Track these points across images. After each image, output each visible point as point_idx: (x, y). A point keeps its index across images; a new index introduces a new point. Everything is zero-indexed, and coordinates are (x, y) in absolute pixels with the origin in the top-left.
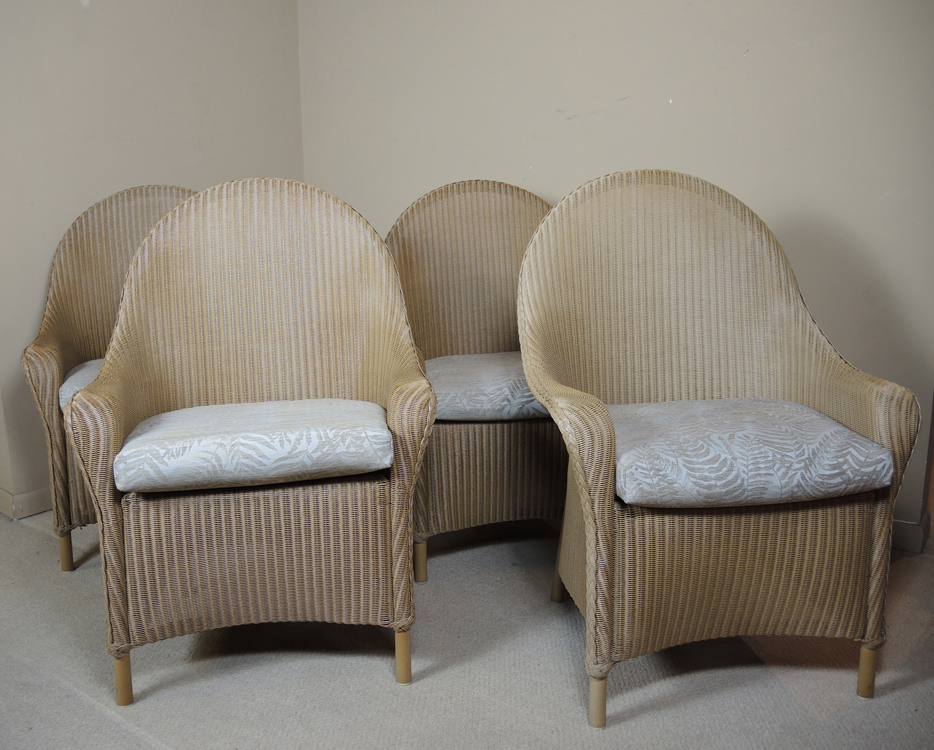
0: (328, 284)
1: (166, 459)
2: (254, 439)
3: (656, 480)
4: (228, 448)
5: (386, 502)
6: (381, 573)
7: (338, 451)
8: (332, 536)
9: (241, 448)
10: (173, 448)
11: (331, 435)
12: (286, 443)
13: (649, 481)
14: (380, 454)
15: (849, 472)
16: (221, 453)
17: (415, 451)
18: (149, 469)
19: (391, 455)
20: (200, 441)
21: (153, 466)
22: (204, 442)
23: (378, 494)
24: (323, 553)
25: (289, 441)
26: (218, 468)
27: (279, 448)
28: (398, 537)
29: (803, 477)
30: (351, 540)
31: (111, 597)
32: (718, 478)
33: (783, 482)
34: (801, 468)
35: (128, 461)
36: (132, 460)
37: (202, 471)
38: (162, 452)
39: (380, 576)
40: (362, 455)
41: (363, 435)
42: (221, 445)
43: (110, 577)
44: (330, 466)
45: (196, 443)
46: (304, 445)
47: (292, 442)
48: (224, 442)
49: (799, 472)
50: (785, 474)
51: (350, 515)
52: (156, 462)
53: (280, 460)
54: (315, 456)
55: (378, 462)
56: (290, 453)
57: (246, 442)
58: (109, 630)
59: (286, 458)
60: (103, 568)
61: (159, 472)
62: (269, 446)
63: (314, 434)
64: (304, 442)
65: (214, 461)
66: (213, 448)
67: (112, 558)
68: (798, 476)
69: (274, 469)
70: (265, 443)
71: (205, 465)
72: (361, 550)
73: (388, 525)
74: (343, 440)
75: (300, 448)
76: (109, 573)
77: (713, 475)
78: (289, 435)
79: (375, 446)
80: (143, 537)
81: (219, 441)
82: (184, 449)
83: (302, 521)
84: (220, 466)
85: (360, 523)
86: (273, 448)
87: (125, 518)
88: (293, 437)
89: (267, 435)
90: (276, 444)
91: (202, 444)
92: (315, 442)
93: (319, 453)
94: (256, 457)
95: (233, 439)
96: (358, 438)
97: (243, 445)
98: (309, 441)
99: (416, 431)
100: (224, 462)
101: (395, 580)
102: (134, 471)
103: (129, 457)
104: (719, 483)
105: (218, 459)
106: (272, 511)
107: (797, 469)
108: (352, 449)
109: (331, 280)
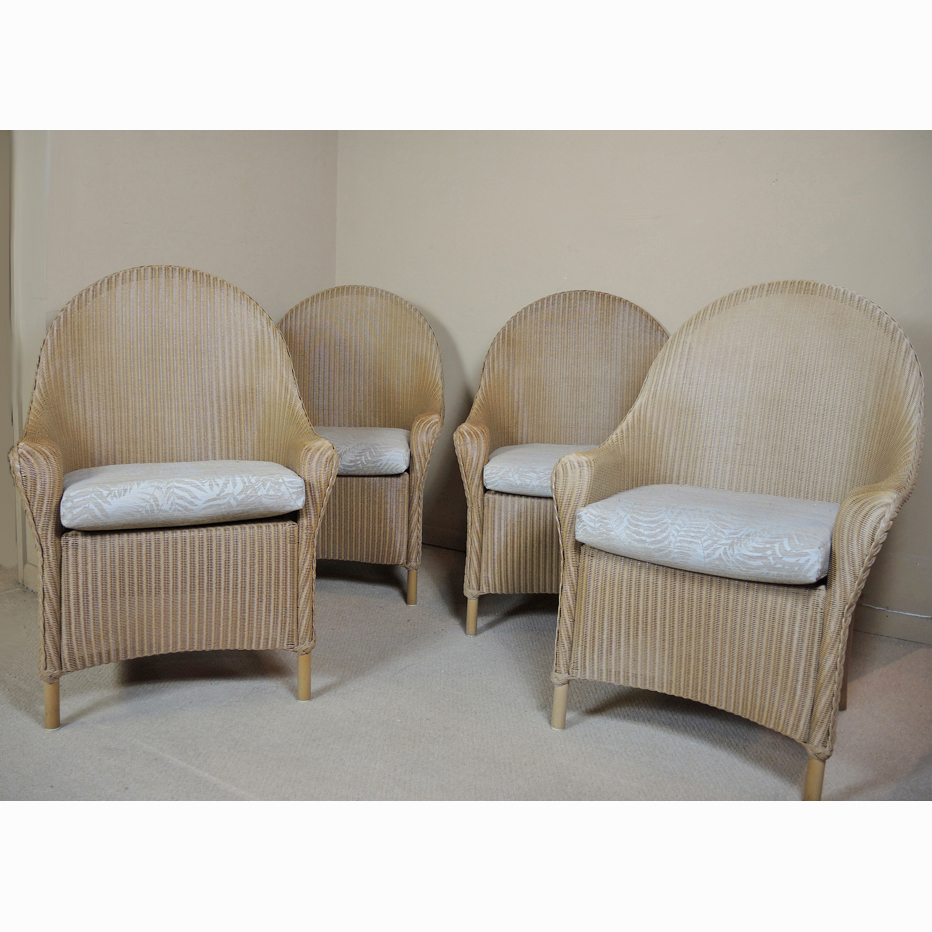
0: (227, 362)
1: (109, 499)
2: (187, 483)
3: (597, 525)
4: (164, 490)
5: (295, 541)
6: (288, 603)
7: (259, 494)
8: (248, 570)
9: (176, 490)
10: (115, 489)
11: (253, 480)
12: (215, 486)
13: (592, 524)
14: (294, 496)
15: (771, 558)
16: (157, 494)
17: (321, 497)
18: (94, 507)
19: (303, 498)
20: (139, 484)
21: (97, 505)
22: (142, 485)
23: (288, 534)
24: (239, 585)
25: (217, 485)
26: (155, 508)
27: (209, 490)
28: (304, 571)
29: (725, 553)
30: (265, 574)
31: (47, 627)
32: (649, 536)
33: (706, 552)
34: (726, 544)
35: (75, 500)
36: (78, 500)
37: (140, 509)
38: (105, 493)
39: (288, 606)
40: (280, 497)
41: (281, 481)
42: (158, 488)
43: (47, 608)
44: (252, 506)
45: (135, 486)
46: (229, 489)
47: (221, 486)
48: (162, 486)
49: (723, 547)
50: (709, 546)
51: (265, 553)
52: (100, 501)
53: (209, 501)
54: (240, 498)
55: (292, 504)
56: (218, 495)
57: (180, 485)
58: (43, 658)
59: (215, 499)
60: (41, 600)
61: (102, 510)
62: (200, 489)
63: (238, 479)
64: (230, 485)
65: (152, 501)
66: (150, 490)
67: (51, 591)
68: (721, 551)
69: (205, 508)
70: (197, 486)
71: (144, 504)
72: (273, 582)
73: (296, 562)
74: (264, 485)
75: (227, 491)
76: (46, 605)
77: (646, 532)
78: (217, 480)
79: (291, 490)
80: (80, 571)
81: (156, 484)
82: (125, 490)
83: (223, 558)
84: (157, 505)
85: (273, 559)
86: (204, 491)
87: (64, 554)
88: (220, 482)
89: (198, 480)
90: (206, 487)
91: (141, 487)
92: (240, 486)
93: (243, 496)
94: (189, 498)
95: (168, 483)
96: (277, 483)
97: (177, 488)
98: (235, 485)
99: (323, 481)
100: (160, 503)
101: (300, 609)
102: (79, 509)
103: (76, 497)
104: (648, 540)
105: (156, 500)
106: (197, 549)
107: (723, 544)
108: (272, 493)
109: (230, 358)
